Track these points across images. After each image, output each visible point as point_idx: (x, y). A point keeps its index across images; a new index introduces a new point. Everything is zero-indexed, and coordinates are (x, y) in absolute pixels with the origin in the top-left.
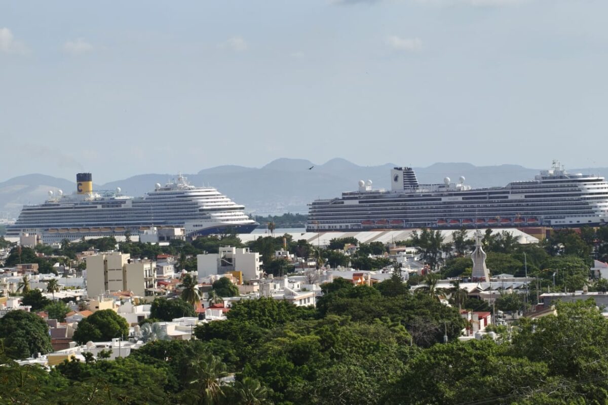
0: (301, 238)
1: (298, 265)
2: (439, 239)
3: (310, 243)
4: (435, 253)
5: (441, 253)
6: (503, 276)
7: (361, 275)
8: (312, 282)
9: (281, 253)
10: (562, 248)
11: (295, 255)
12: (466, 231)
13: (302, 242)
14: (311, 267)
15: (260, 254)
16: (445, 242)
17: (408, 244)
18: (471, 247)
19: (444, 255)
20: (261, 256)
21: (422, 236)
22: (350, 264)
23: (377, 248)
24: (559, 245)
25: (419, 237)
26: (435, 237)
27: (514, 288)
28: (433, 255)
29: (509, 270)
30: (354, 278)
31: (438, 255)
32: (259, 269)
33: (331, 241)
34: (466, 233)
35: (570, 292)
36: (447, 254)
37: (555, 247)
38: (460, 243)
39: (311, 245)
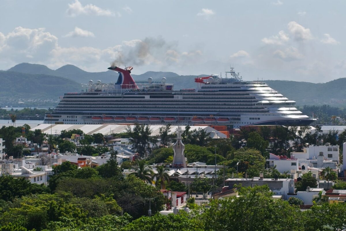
0: (38, 128)
1: (34, 150)
2: (148, 132)
3: (45, 132)
4: (144, 143)
5: (149, 144)
6: (197, 164)
7: (85, 159)
8: (44, 164)
9: (20, 140)
10: (245, 143)
11: (31, 141)
12: (170, 127)
13: (38, 132)
14: (44, 151)
15: (3, 140)
16: (152, 135)
17: (123, 136)
18: (173, 140)
19: (151, 146)
20: (4, 141)
21: (135, 129)
22: (76, 151)
23: (98, 138)
24: (243, 140)
25: (132, 130)
26: (145, 130)
27: (205, 173)
28: (143, 145)
29: (204, 159)
30: (78, 162)
31: (147, 145)
32: (2, 152)
33: (62, 131)
34: (170, 128)
35: (250, 178)
36: (153, 145)
37: (240, 142)
38: (164, 136)
39: (45, 134)
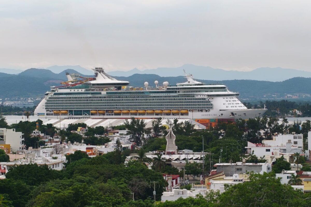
0: (49, 122)
1: (48, 141)
2: (143, 125)
3: (55, 126)
4: (140, 134)
5: (143, 135)
6: (186, 151)
7: (92, 148)
8: (58, 153)
9: (35, 132)
10: (223, 133)
11: (45, 134)
12: (161, 121)
13: (50, 126)
14: (56, 142)
15: (22, 133)
16: (146, 127)
17: (121, 128)
18: (163, 131)
19: (145, 136)
20: (24, 134)
21: (132, 123)
22: (83, 141)
23: (101, 130)
24: (222, 131)
25: (130, 123)
26: (140, 123)
27: (194, 159)
28: (138, 136)
29: (190, 147)
30: (86, 150)
31: (142, 136)
32: (21, 143)
33: (69, 125)
35: (233, 163)
36: (147, 136)
37: (219, 132)
38: (157, 128)
39: (55, 128)
